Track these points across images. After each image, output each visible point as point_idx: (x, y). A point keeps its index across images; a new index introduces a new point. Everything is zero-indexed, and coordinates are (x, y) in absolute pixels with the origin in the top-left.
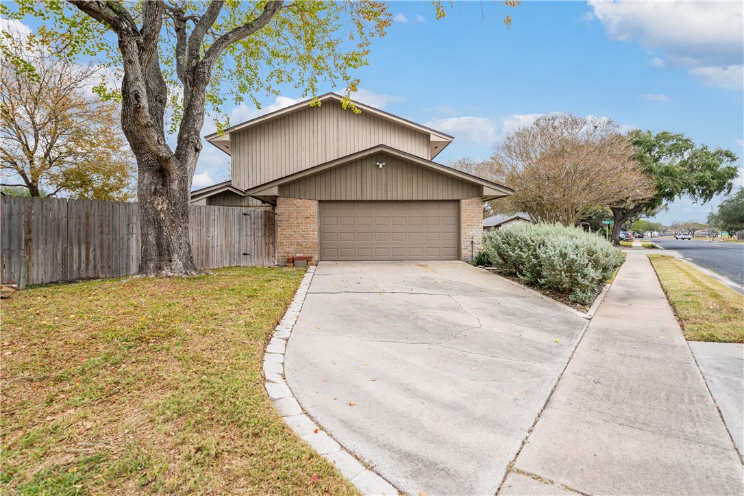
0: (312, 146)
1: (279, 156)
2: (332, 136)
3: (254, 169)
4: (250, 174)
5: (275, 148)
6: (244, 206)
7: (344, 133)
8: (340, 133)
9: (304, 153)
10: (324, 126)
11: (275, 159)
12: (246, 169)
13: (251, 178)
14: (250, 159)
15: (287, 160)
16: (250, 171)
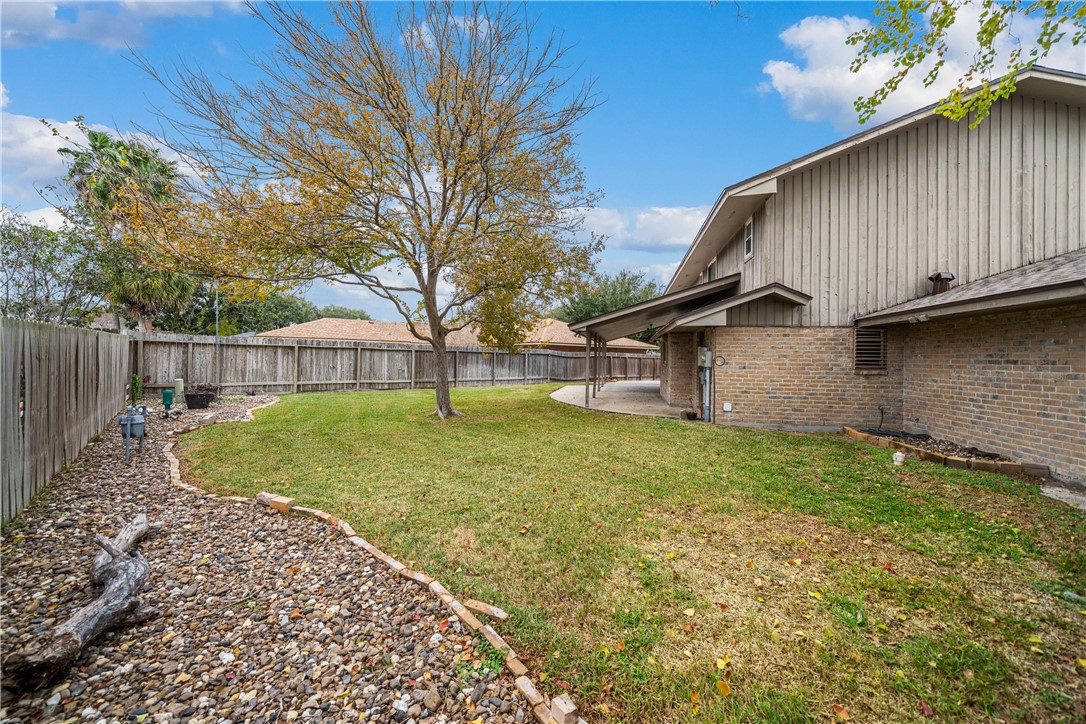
0: (952, 196)
1: (872, 222)
2: (1005, 172)
3: (815, 251)
4: (806, 263)
5: (863, 206)
6: (792, 327)
7: (1039, 162)
8: (1029, 163)
9: (932, 212)
10: (984, 151)
11: (863, 230)
12: (797, 253)
13: (807, 271)
14: (806, 231)
15: (892, 230)
16: (807, 256)
